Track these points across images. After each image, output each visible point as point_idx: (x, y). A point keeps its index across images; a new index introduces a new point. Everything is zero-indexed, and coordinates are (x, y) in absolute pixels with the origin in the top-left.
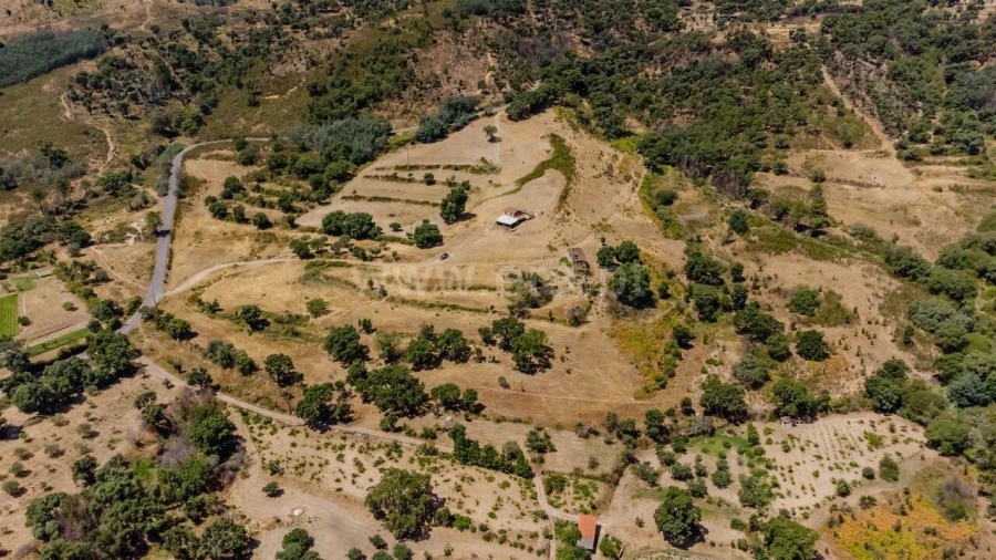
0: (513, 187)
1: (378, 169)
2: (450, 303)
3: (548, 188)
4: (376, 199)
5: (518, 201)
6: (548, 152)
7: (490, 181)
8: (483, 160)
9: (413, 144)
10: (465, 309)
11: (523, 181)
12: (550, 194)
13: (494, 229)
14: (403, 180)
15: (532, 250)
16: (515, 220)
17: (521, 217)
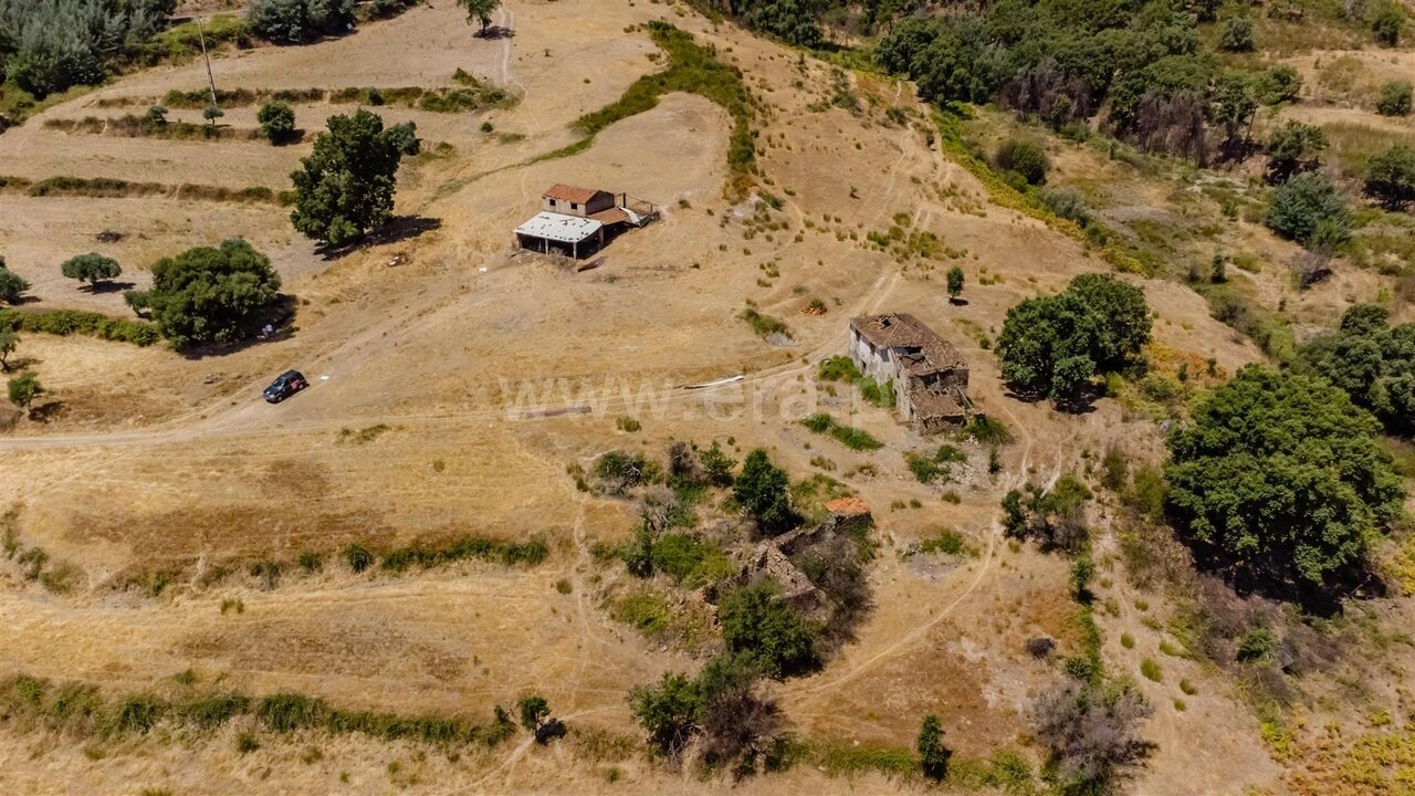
0: (566, 139)
1: (103, 103)
2: (263, 686)
3: (682, 134)
4: (65, 185)
5: (587, 173)
6: (652, 57)
7: (487, 128)
8: (461, 75)
9: (243, 44)
10: (362, 723)
11: (594, 124)
12: (695, 151)
13: (510, 263)
14: (188, 130)
15: (683, 337)
16: (594, 225)
17: (610, 217)
